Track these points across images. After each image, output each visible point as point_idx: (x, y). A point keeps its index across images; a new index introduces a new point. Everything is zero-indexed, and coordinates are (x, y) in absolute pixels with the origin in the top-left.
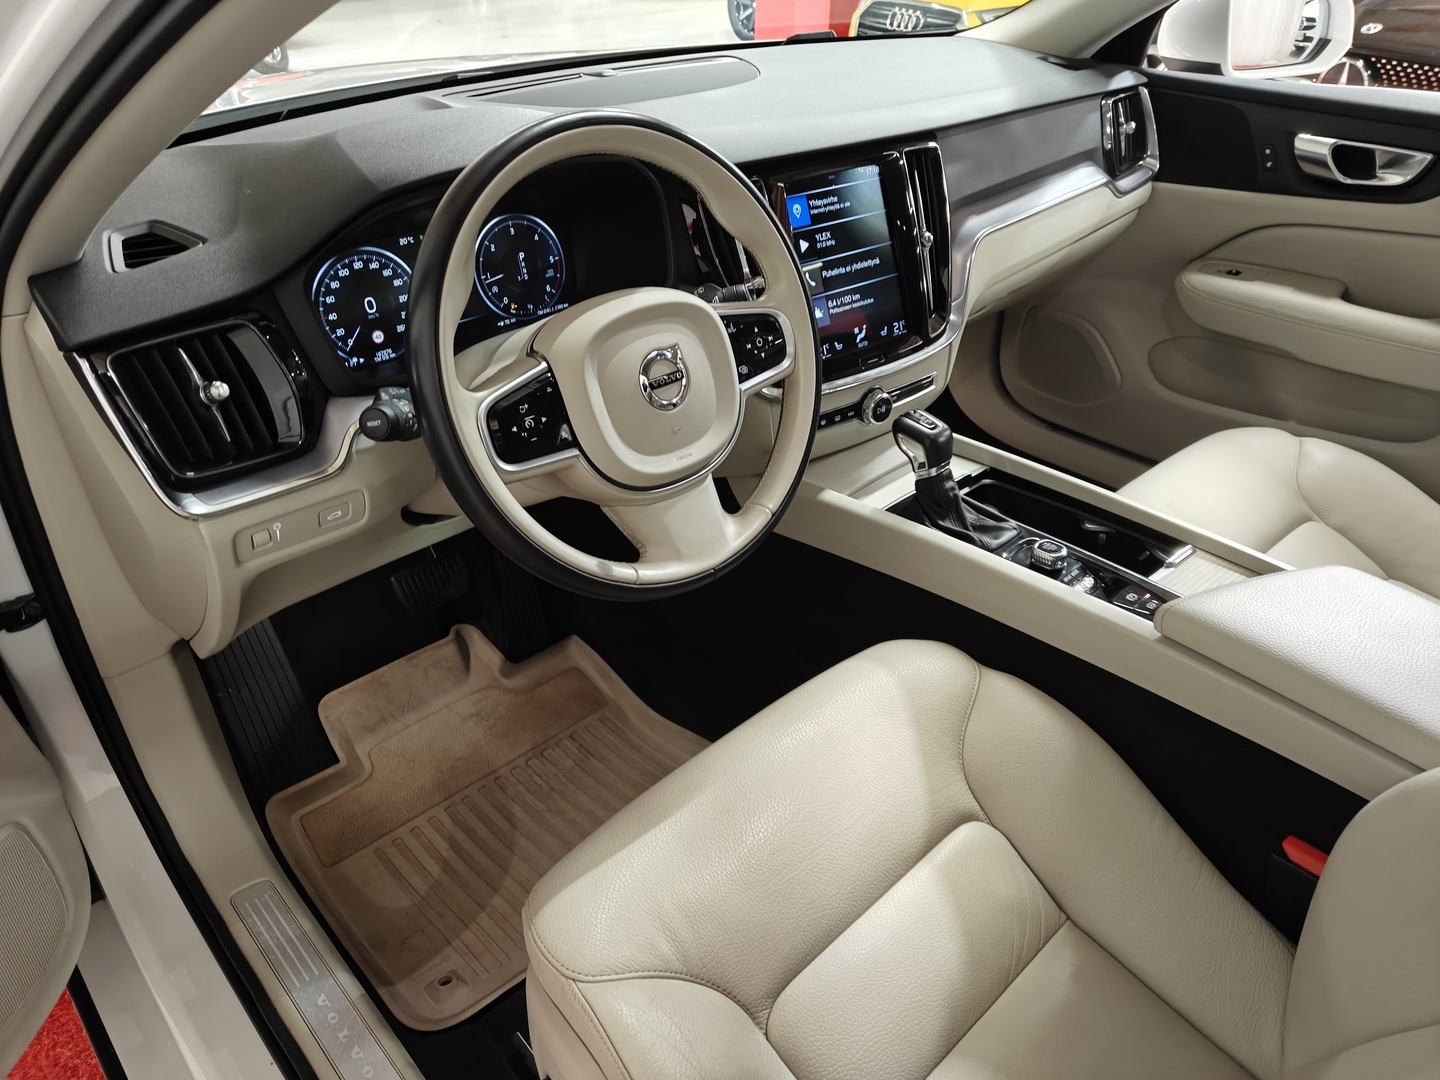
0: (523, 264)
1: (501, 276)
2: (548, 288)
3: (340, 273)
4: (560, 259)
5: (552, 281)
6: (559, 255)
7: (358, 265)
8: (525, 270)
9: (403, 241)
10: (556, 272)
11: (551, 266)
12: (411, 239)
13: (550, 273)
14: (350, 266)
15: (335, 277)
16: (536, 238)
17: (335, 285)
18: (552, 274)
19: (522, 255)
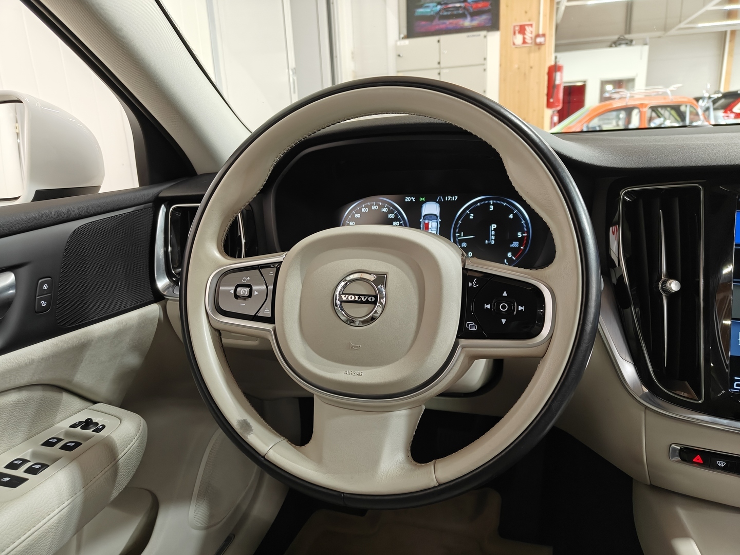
0: (493, 233)
1: (472, 237)
2: (510, 255)
3: (363, 210)
4: (528, 237)
5: (515, 251)
6: (528, 233)
7: (375, 207)
8: (493, 237)
9: (408, 199)
10: (520, 245)
11: (517, 239)
12: (413, 199)
13: (515, 244)
14: (370, 207)
15: (359, 212)
16: (511, 216)
17: (357, 216)
18: (517, 246)
19: (494, 226)
